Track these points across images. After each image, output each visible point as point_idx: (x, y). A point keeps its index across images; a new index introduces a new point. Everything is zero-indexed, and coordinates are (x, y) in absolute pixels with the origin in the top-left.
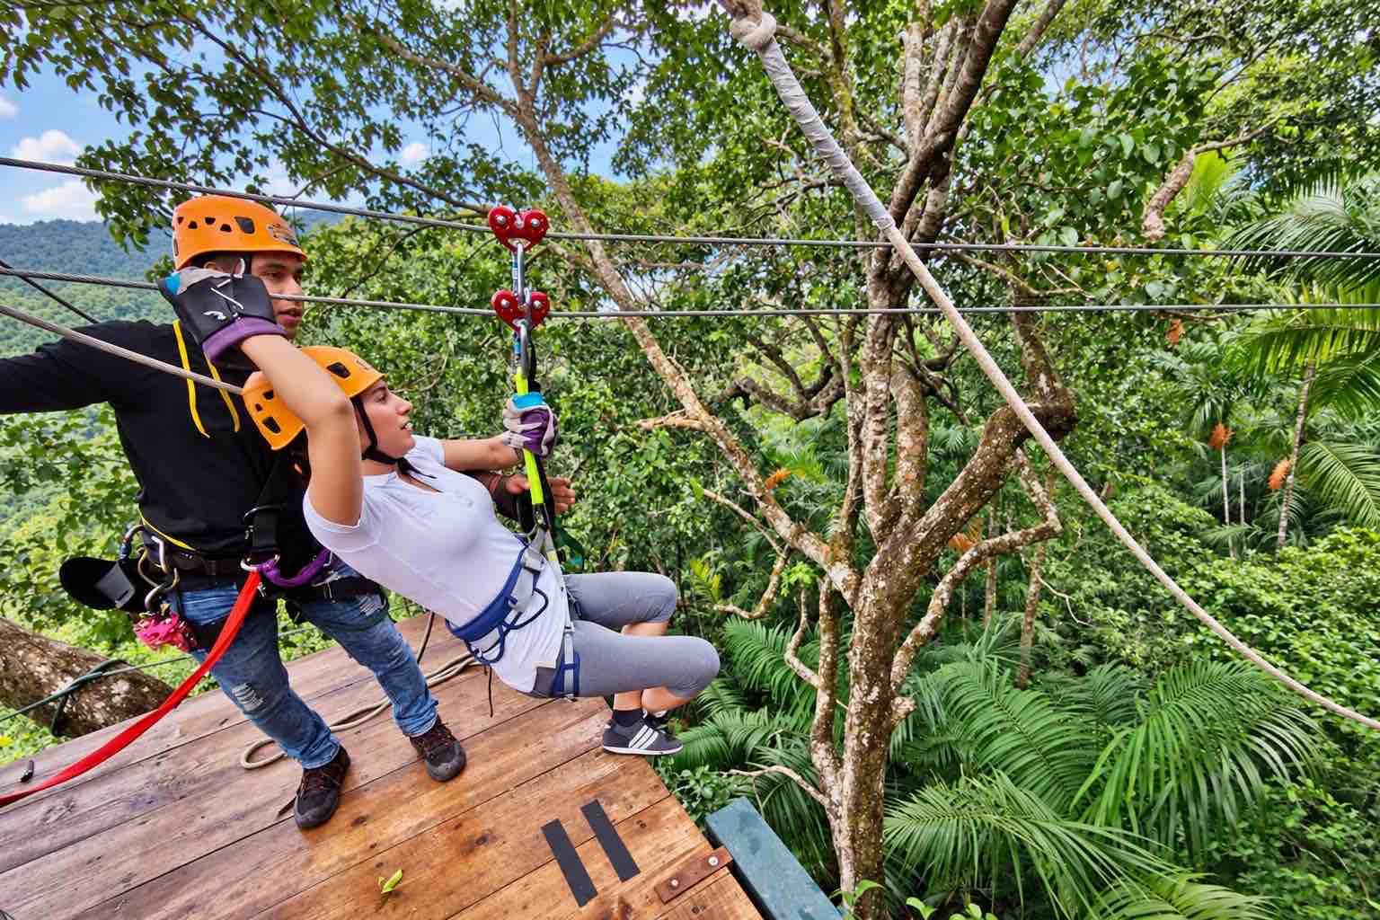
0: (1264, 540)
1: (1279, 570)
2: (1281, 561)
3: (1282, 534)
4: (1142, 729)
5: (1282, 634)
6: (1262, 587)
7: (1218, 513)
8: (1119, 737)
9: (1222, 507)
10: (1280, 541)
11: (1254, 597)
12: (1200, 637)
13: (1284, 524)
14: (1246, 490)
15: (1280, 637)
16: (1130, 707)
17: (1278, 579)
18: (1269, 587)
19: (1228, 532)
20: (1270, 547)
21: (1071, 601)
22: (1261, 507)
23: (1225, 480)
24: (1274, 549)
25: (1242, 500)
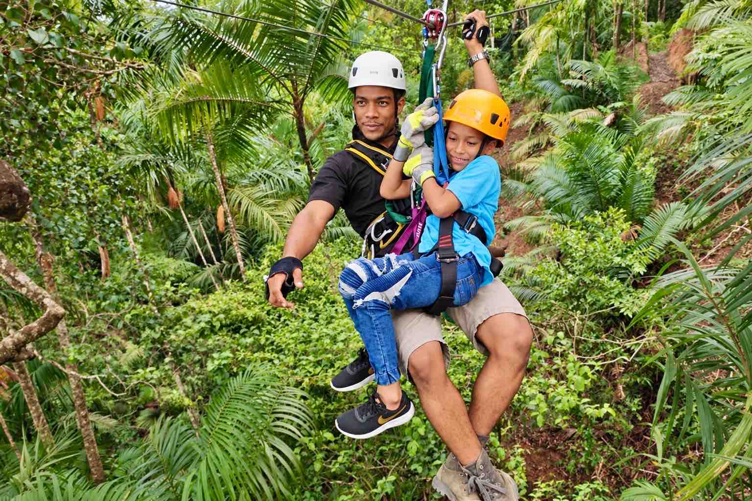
0: (233, 270)
1: (249, 290)
2: (248, 283)
3: (241, 263)
4: (203, 466)
5: (268, 336)
6: (244, 306)
7: (198, 261)
8: (188, 482)
9: (199, 256)
10: (242, 268)
11: (243, 316)
12: (216, 362)
13: (239, 255)
14: (209, 238)
15: (267, 339)
16: (189, 450)
17: (251, 297)
18: (248, 305)
19: (209, 271)
20: (238, 276)
21: (102, 379)
22: (224, 248)
23: (192, 233)
24: (241, 275)
25: (209, 246)
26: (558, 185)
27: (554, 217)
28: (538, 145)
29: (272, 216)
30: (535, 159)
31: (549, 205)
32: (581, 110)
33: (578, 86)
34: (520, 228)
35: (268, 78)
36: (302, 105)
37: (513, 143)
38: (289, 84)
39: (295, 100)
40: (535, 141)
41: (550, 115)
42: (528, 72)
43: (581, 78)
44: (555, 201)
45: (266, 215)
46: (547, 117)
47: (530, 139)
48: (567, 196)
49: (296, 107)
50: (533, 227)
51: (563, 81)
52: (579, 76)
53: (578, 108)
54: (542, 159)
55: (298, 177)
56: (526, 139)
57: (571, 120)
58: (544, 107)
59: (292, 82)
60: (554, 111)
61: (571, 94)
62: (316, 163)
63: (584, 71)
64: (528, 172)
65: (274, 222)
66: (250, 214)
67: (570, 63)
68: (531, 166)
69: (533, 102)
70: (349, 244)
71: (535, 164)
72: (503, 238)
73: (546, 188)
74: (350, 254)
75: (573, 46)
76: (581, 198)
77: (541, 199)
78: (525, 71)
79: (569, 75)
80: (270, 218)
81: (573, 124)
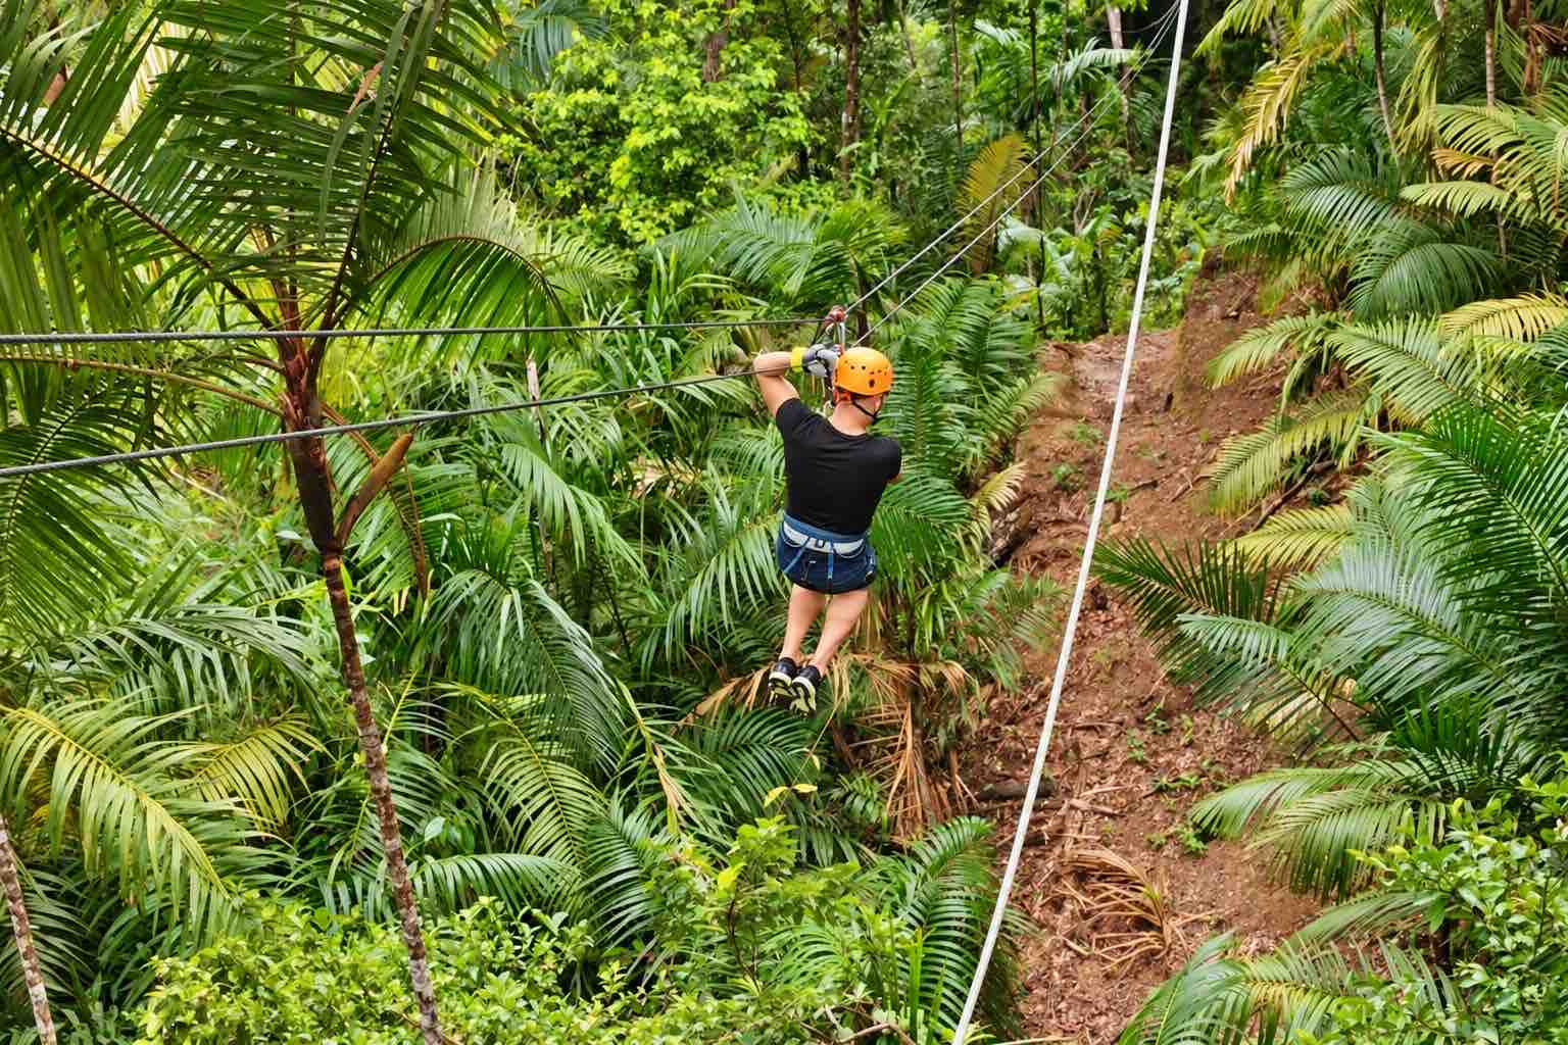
26: (1413, 633)
27: (1408, 770)
28: (1322, 455)
29: (183, 817)
30: (1315, 516)
31: (1384, 713)
32: (1491, 305)
33: (1472, 208)
34: (1260, 817)
35: (181, 267)
36: (314, 372)
37: (1213, 442)
38: (261, 290)
39: (286, 348)
40: (1310, 435)
41: (1361, 329)
42: (1259, 153)
43: (1483, 176)
44: (1410, 699)
45: (158, 816)
46: (1352, 341)
47: (1287, 425)
48: (1461, 672)
49: (292, 381)
50: (1318, 817)
51: (1410, 192)
52: (1475, 167)
53: (1478, 296)
54: (1340, 515)
55: (294, 640)
56: (1271, 423)
57: (1457, 344)
58: (1338, 291)
59: (277, 284)
60: (1376, 314)
61: (1449, 239)
62: (374, 575)
63: (1494, 144)
64: (1284, 571)
65: (193, 844)
66: (91, 809)
67: (1431, 115)
68: (1298, 545)
69: (1290, 274)
70: (514, 929)
71: (1314, 537)
72: (1195, 855)
73: (1367, 643)
74: (518, 973)
75: (1441, 45)
76: (1519, 684)
77: (1349, 686)
78: (1245, 149)
79: (1432, 164)
80: (174, 828)
81: (1464, 359)
